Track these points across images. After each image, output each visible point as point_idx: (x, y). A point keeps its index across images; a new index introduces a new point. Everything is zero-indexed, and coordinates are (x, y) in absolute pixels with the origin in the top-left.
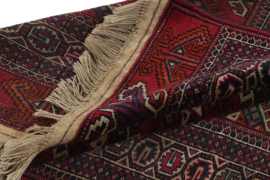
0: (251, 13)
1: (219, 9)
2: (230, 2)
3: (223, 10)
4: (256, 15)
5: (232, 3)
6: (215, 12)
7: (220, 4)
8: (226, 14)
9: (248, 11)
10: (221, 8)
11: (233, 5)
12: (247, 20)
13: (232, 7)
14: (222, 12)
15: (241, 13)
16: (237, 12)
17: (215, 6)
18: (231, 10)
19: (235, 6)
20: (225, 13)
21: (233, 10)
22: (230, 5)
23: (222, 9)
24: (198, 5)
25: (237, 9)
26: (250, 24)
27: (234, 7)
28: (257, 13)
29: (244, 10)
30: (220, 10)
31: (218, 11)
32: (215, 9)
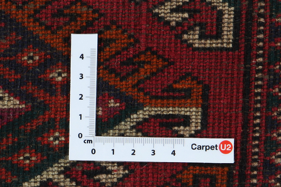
0: (250, 17)
1: (134, 57)
2: (163, 11)
3: (153, 53)
4: (271, 16)
5: (172, 11)
6: (128, 75)
7: (130, 37)
8: (170, 64)
9: (237, 14)
10: (143, 48)
11: (176, 18)
12: (248, 58)
13: (177, 23)
14: (149, 63)
15: (218, 35)
16: (200, 38)
17: (118, 53)
18: (179, 37)
19: (186, 15)
20: (164, 60)
21: (185, 36)
22: (169, 22)
23: (147, 49)
24: (60, 79)
25: (195, 25)
26: (266, 77)
27: (184, 19)
28: (271, 11)
29: (221, 13)
30: (142, 58)
31: (134, 64)
32: (123, 63)
